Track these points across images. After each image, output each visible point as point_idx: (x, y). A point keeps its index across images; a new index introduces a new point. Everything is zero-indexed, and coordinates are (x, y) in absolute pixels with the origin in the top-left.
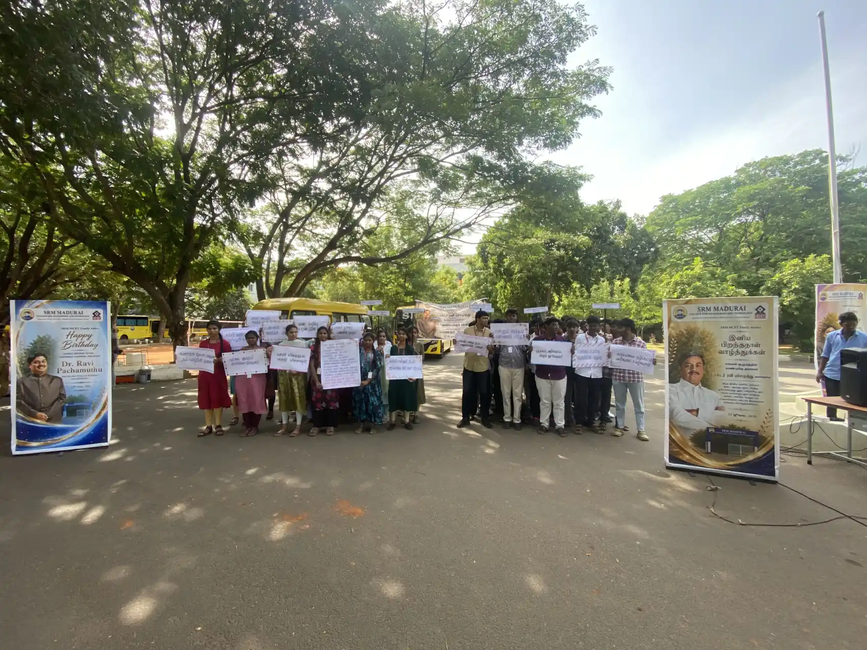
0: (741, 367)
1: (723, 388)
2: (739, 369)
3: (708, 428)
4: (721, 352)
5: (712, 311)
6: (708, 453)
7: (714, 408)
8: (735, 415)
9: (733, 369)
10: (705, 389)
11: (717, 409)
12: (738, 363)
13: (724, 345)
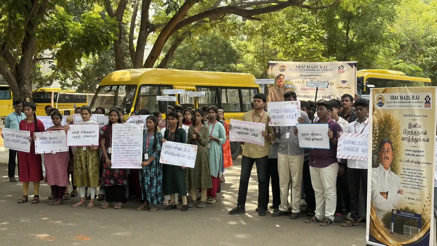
0: (414, 153)
1: (403, 173)
2: (413, 155)
3: (393, 210)
4: (403, 139)
5: (399, 100)
6: (391, 233)
7: (397, 192)
8: (409, 198)
9: (409, 155)
10: (393, 173)
11: (399, 192)
12: (413, 149)
13: (405, 132)
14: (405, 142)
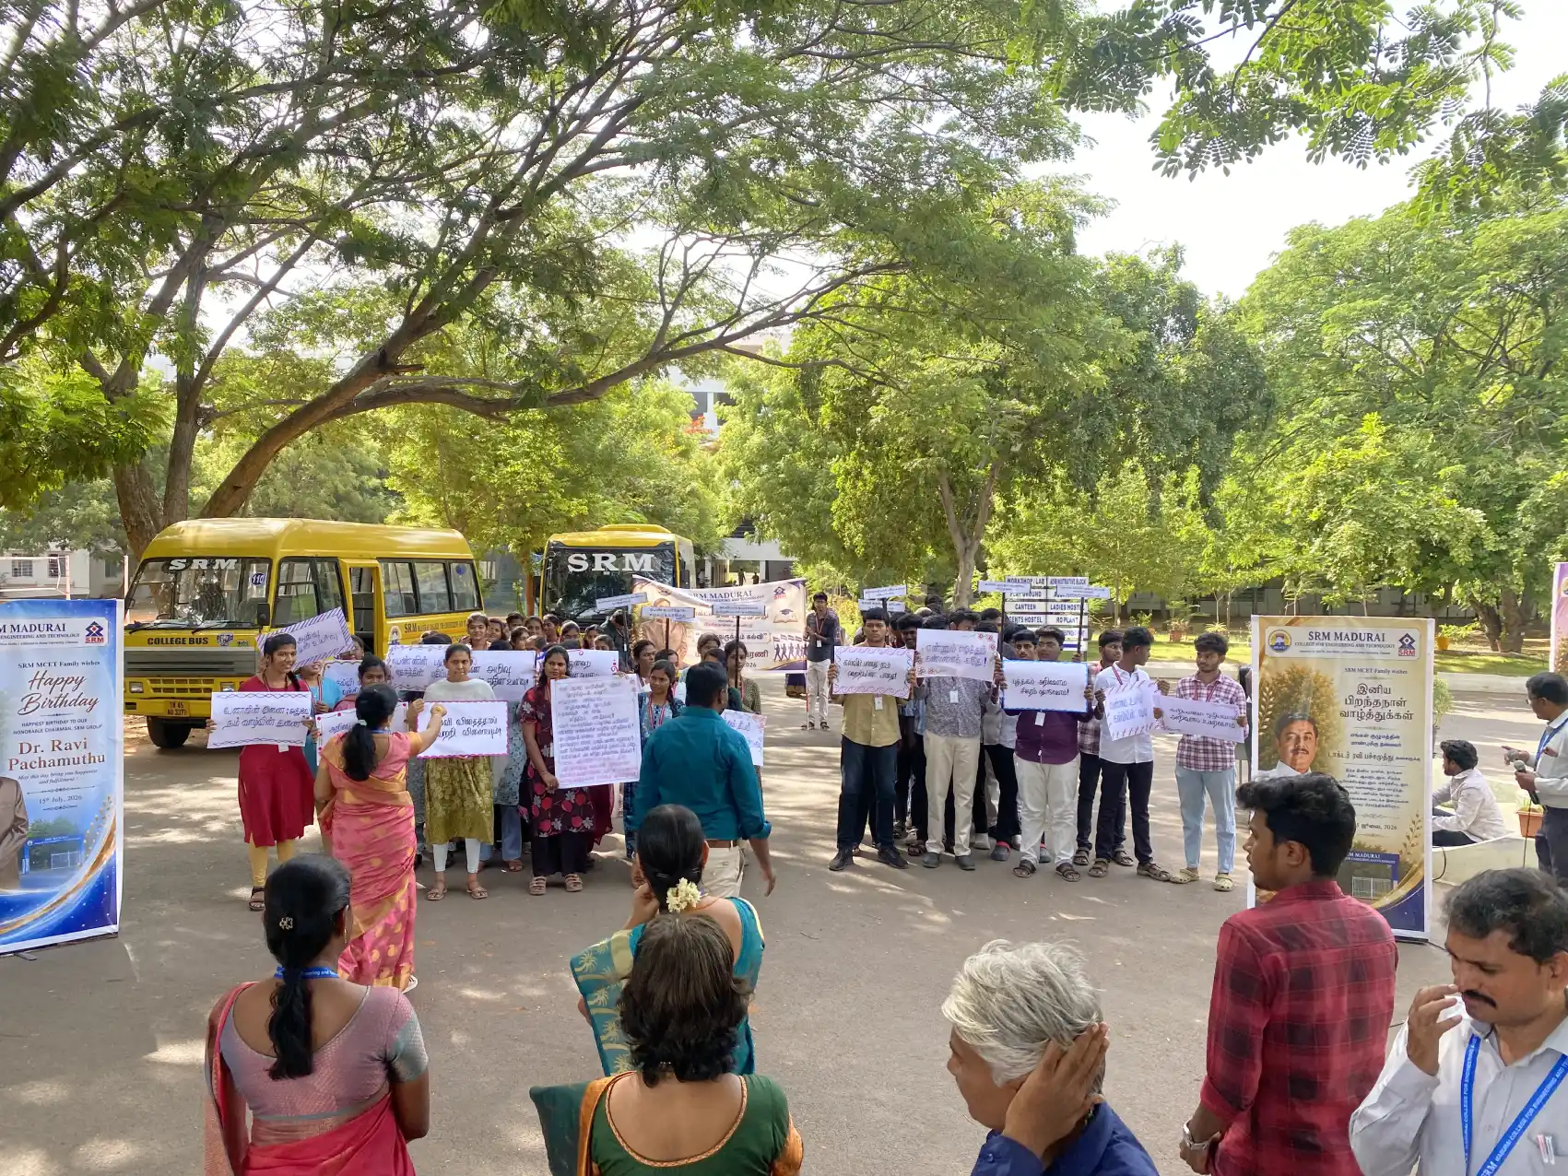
0: (1375, 741)
2: (1372, 744)
4: (1344, 715)
5: (1332, 640)
9: (1361, 743)
12: (1371, 732)
13: (1350, 700)
14: (1352, 721)
